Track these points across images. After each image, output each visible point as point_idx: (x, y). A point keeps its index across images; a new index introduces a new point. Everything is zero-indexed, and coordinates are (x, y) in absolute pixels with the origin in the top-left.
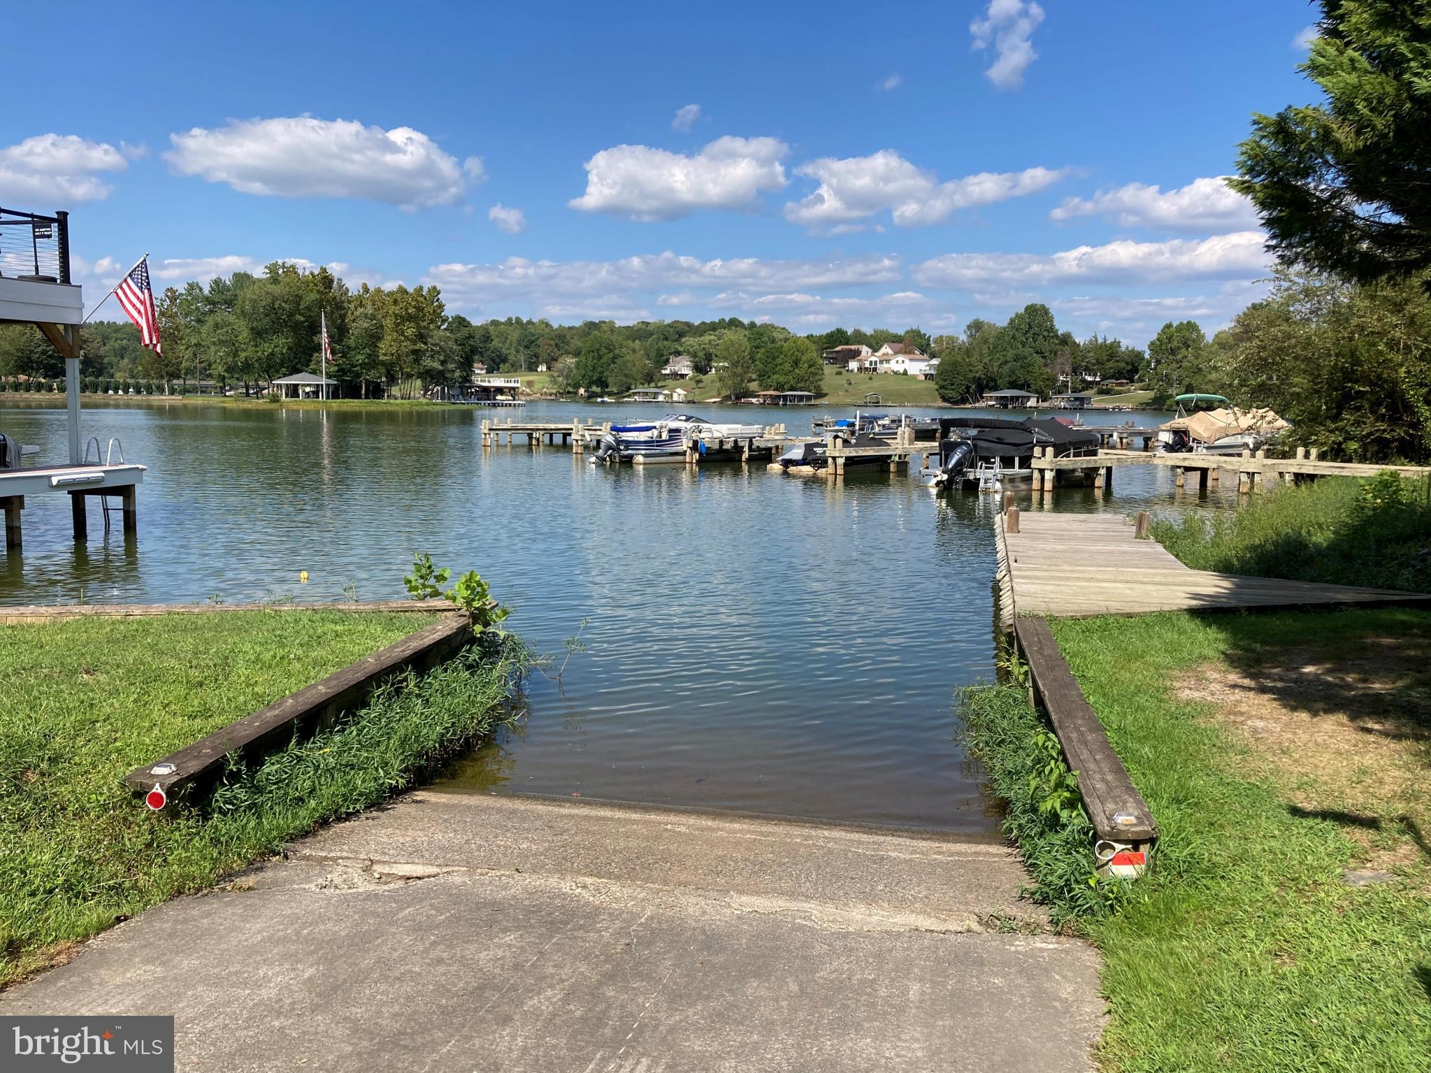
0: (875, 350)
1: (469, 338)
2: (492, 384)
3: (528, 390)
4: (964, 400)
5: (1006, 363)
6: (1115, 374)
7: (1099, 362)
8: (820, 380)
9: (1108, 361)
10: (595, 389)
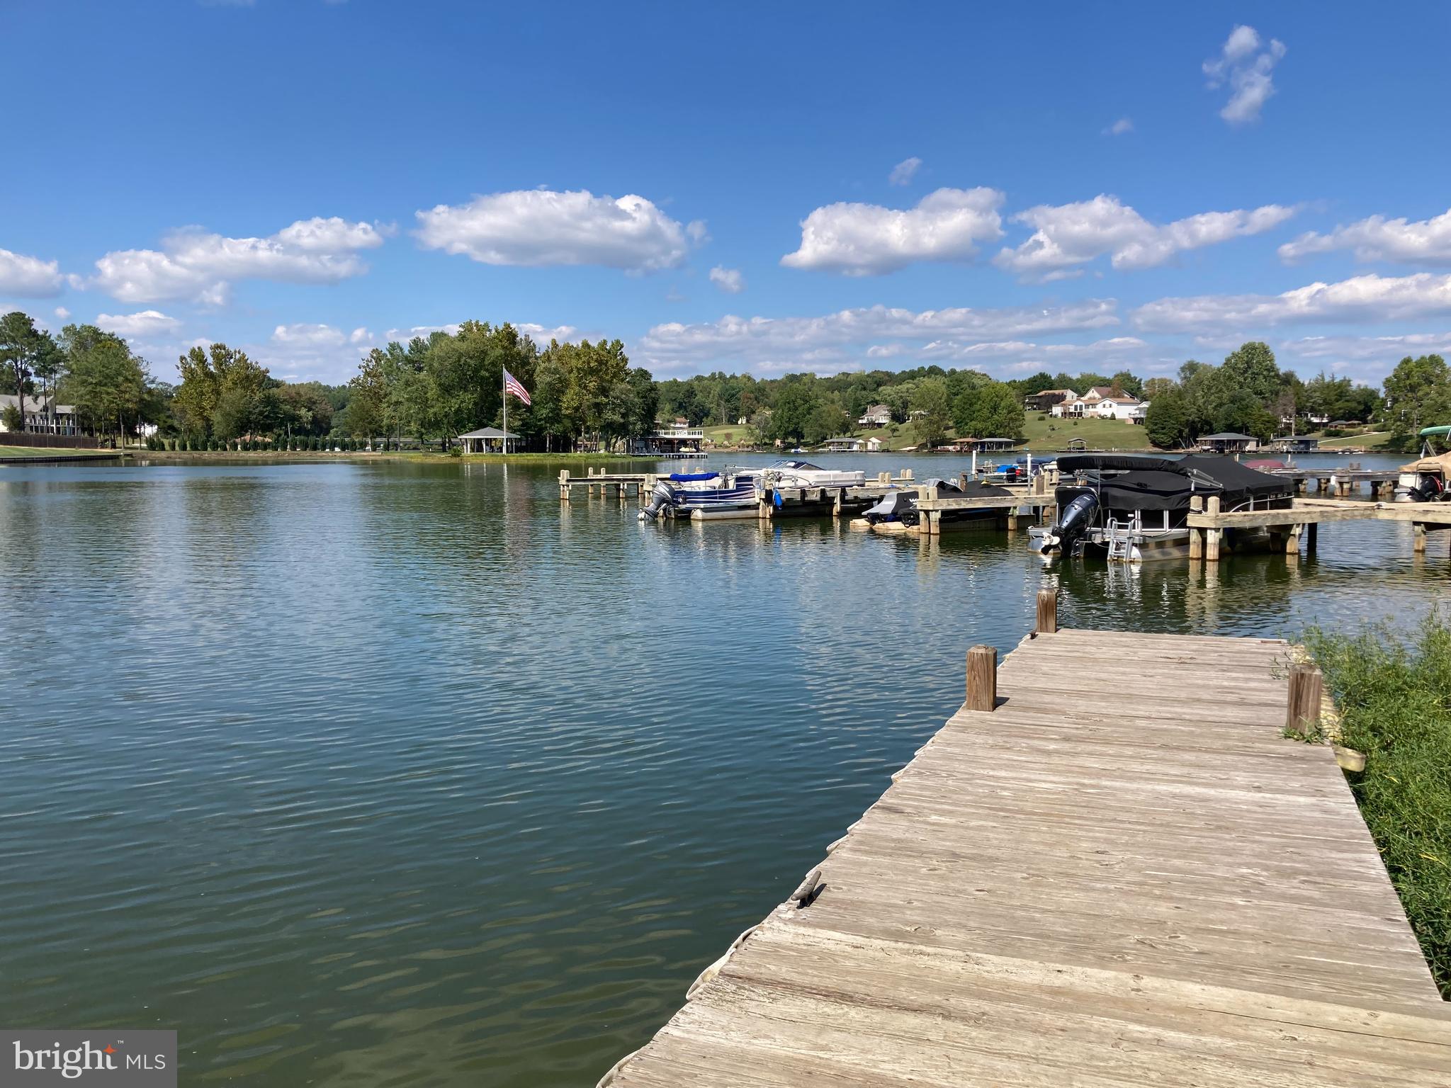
0: (1081, 394)
1: (650, 390)
2: (676, 436)
3: (726, 442)
4: (1176, 445)
5: (1221, 405)
6: (1344, 414)
7: (1326, 402)
8: (1021, 426)
9: (1337, 401)
10: (791, 440)
